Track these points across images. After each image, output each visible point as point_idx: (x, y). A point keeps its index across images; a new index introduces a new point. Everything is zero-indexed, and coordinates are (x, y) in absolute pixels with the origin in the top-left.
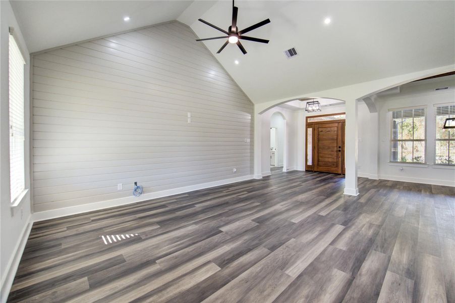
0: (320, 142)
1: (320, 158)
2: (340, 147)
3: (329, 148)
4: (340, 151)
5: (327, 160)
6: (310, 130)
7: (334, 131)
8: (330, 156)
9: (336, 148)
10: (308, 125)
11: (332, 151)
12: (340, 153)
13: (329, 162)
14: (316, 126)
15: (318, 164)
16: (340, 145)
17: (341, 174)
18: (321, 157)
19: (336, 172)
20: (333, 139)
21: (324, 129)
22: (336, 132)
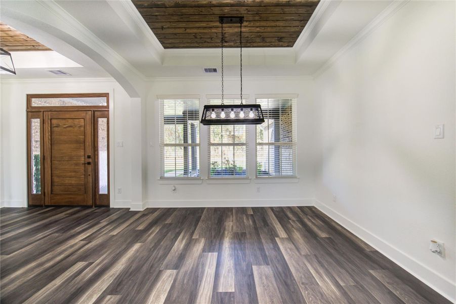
0: (55, 147)
1: (56, 179)
2: (89, 157)
3: (71, 158)
4: (89, 163)
5: (67, 181)
6: (36, 123)
7: (80, 127)
8: (73, 174)
9: (83, 159)
10: (32, 112)
11: (77, 164)
12: (90, 168)
13: (71, 185)
14: (48, 115)
15: (52, 190)
16: (89, 152)
17: (91, 207)
18: (59, 177)
19: (85, 204)
20: (77, 142)
21: (61, 122)
22: (82, 129)
